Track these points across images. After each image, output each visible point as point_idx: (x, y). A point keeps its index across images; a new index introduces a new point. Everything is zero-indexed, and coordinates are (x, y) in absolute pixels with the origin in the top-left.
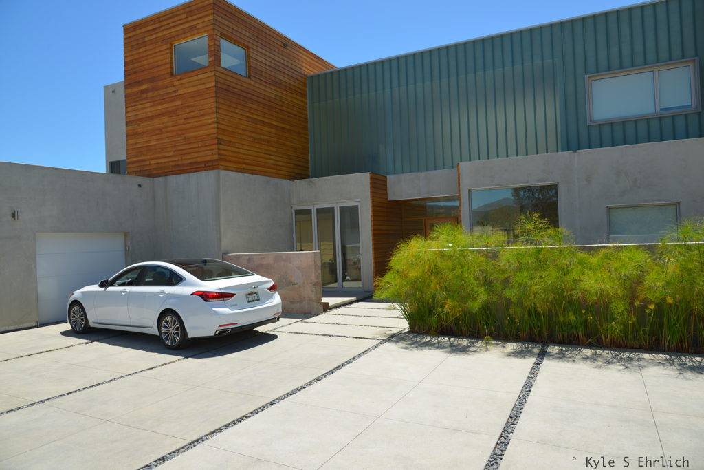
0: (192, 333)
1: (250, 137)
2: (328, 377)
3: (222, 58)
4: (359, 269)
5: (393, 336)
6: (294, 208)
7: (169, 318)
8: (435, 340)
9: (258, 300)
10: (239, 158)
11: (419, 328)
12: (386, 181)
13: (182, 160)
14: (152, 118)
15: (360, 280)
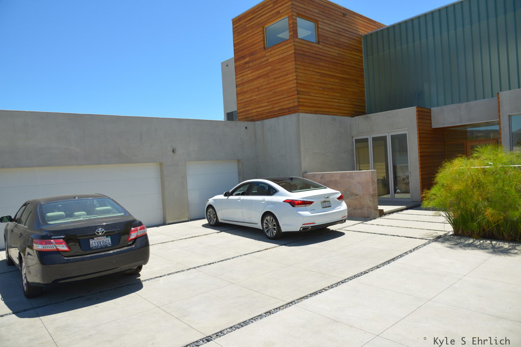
0: (284, 229)
1: (320, 87)
2: (385, 266)
3: (298, 31)
4: (408, 184)
5: (439, 237)
6: (355, 138)
7: (268, 218)
8: (477, 243)
9: (330, 206)
10: (313, 103)
11: (463, 231)
12: (431, 112)
13: (273, 108)
14: (253, 80)
15: (409, 193)
